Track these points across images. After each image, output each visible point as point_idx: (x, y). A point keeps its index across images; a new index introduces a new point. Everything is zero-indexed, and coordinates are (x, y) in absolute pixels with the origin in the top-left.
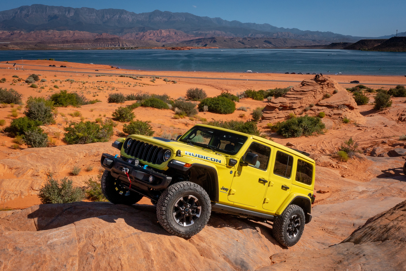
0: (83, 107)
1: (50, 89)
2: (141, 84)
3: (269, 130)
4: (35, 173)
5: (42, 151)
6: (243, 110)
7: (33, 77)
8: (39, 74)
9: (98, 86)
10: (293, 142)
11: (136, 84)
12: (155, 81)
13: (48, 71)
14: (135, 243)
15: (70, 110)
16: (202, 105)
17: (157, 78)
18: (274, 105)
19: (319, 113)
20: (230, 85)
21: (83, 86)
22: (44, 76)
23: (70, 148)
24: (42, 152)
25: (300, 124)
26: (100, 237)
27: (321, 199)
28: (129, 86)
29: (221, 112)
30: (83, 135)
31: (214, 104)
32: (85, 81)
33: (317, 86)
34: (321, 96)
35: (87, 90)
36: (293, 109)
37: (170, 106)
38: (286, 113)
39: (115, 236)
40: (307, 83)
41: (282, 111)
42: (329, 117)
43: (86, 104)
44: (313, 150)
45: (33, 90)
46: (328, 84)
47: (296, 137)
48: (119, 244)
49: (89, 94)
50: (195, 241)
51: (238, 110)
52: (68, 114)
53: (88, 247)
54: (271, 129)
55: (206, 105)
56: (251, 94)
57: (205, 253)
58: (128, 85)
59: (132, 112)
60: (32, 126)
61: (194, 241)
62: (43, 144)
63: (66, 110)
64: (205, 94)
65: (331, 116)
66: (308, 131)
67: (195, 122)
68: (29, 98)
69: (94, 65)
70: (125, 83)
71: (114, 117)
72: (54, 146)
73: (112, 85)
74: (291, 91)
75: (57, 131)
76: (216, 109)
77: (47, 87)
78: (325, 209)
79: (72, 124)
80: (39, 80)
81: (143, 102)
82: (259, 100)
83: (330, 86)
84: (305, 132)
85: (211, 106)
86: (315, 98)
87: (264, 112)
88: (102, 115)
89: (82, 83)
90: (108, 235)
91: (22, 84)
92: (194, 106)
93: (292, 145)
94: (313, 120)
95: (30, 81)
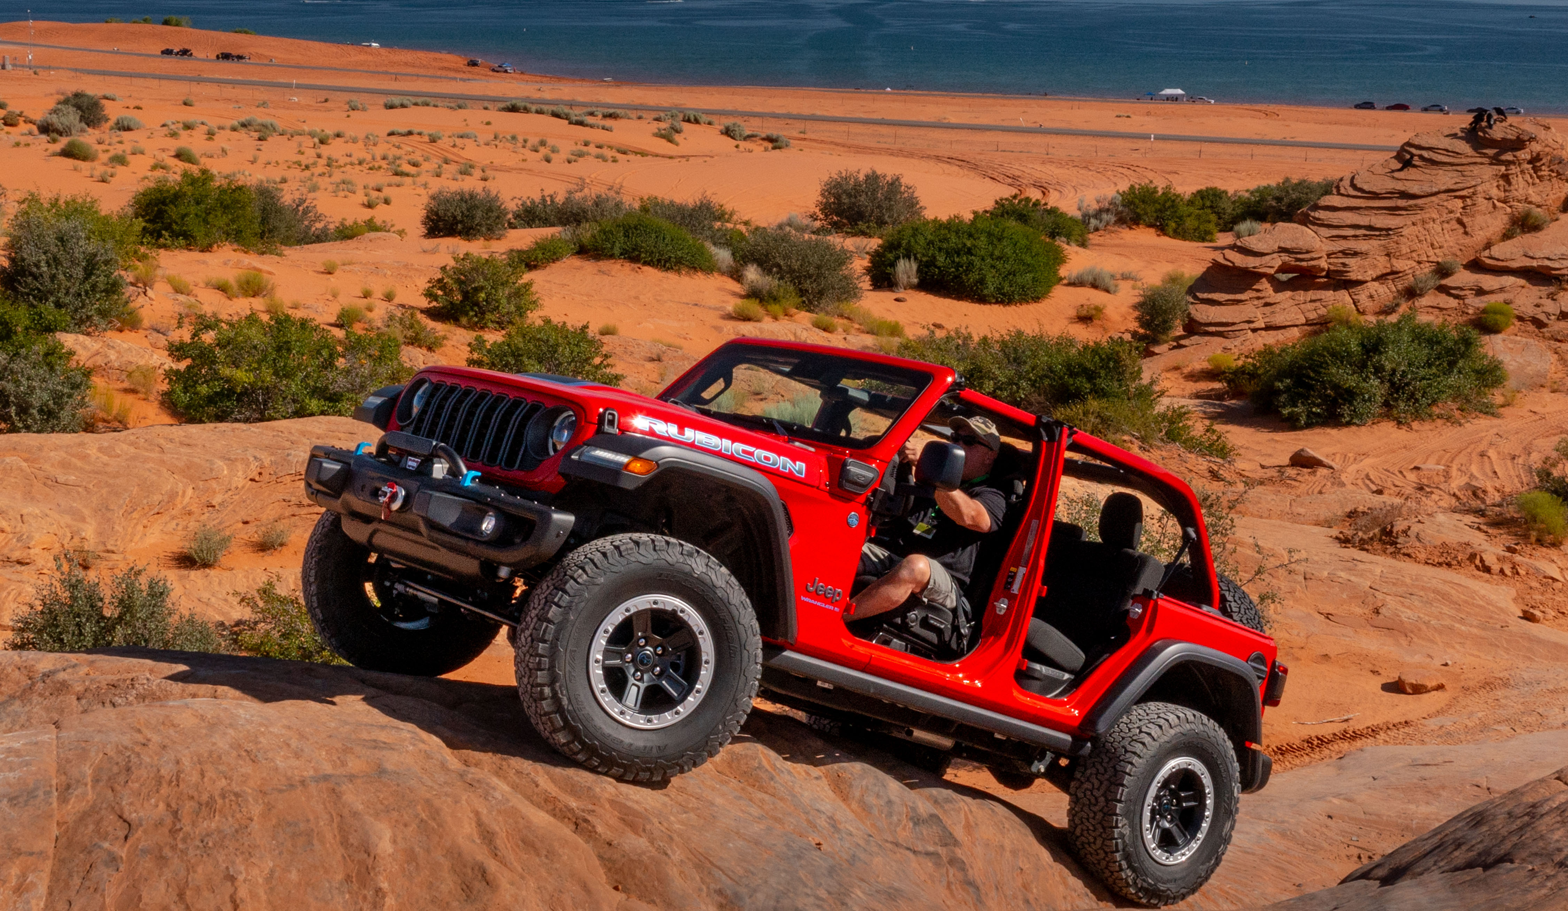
0: (293, 253)
1: (154, 168)
2: (607, 152)
3: (1217, 385)
4: (12, 550)
5: (56, 448)
6: (1094, 286)
7: (78, 107)
8: (108, 93)
9: (390, 157)
10: (1330, 450)
11: (585, 149)
12: (677, 137)
13: (155, 77)
14: (312, 818)
15: (225, 264)
16: (891, 256)
17: (689, 121)
18: (1250, 262)
19: (1482, 306)
20: (1060, 164)
21: (319, 156)
22: (132, 103)
23: (187, 441)
24: (52, 454)
25: (1369, 358)
26: (160, 784)
27: (1396, 721)
28: (548, 161)
29: (986, 292)
30: (252, 379)
31: (947, 253)
32: (329, 132)
33: (1476, 170)
34: (1498, 223)
35: (337, 176)
36: (1349, 284)
37: (723, 256)
38: (1310, 306)
39: (229, 785)
40: (1425, 154)
41: (1289, 293)
42: (1531, 328)
43: (320, 238)
44: (1421, 488)
45: (75, 169)
46: (1535, 160)
47: (1349, 424)
48: (238, 816)
49: (342, 194)
50: (599, 829)
51: (1070, 284)
52: (208, 284)
53: (98, 823)
54: (1229, 382)
55: (907, 256)
56: (1150, 209)
57: (633, 877)
58: (543, 151)
59: (521, 282)
61: (594, 827)
62: (65, 415)
63: (204, 262)
64: (912, 204)
65: (1545, 325)
66: (1412, 395)
67: (840, 337)
68: (23, 202)
69: (383, 51)
70: (529, 144)
71: (434, 304)
72: (119, 424)
73: (462, 153)
74: (1339, 194)
75: (142, 362)
76: (956, 277)
77: (139, 156)
78: (1400, 764)
79: (208, 327)
80: (107, 120)
81: (589, 235)
82: (1192, 240)
83: (1545, 172)
84: (1396, 400)
85: (932, 263)
86: (1466, 233)
87: (1200, 295)
88: (378, 293)
89: (316, 140)
90: (195, 778)
91: (23, 140)
92: (842, 259)
93: (1318, 463)
94: (1439, 343)
95: (60, 127)
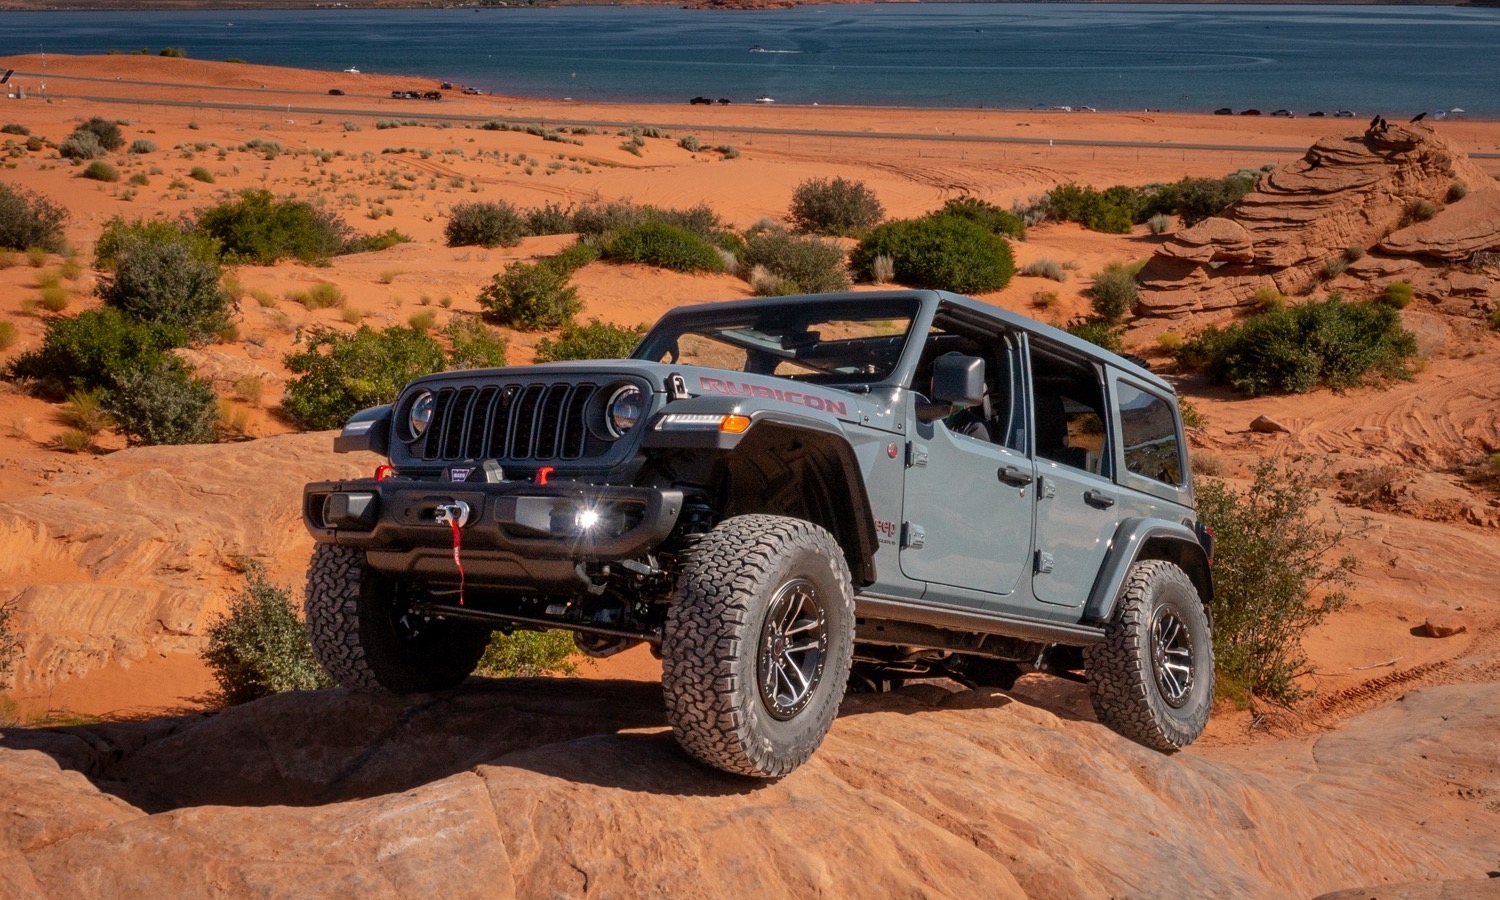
0: (340, 263)
1: (173, 186)
2: (578, 163)
3: (1168, 361)
4: (171, 558)
5: (196, 459)
6: (1046, 275)
7: (97, 132)
8: (121, 119)
9: (388, 172)
10: (1280, 416)
11: (561, 162)
12: (640, 150)
13: (160, 103)
14: (750, 854)
15: (291, 277)
16: (869, 253)
17: (649, 135)
18: (1188, 253)
19: (1385, 285)
20: (976, 167)
21: (323, 173)
22: (146, 128)
23: (320, 448)
24: (194, 464)
25: (1306, 335)
26: (602, 829)
27: (1433, 662)
28: (529, 173)
29: (954, 283)
31: (920, 252)
32: (330, 150)
33: (1375, 168)
34: (1393, 214)
35: (341, 191)
36: (1273, 270)
37: (729, 258)
38: (1239, 289)
39: (665, 825)
40: (1331, 155)
41: (1222, 279)
42: (1428, 304)
43: (349, 250)
44: (1370, 448)
45: (100, 189)
46: (1423, 159)
47: (1292, 392)
48: (684, 857)
49: (348, 206)
50: (998, 843)
51: (1025, 274)
52: (287, 297)
53: (553, 873)
54: (1178, 358)
55: (884, 253)
56: (1076, 206)
58: (524, 164)
59: (566, 287)
60: (141, 350)
61: (992, 842)
62: (197, 427)
63: (272, 276)
64: (874, 208)
65: (1439, 301)
66: (1343, 367)
67: (842, 329)
68: (107, 225)
69: (363, 76)
70: (510, 158)
71: (488, 309)
72: (239, 436)
73: (451, 168)
74: (1259, 191)
75: (246, 373)
76: (928, 271)
77: (158, 176)
78: (1460, 704)
79: (325, 341)
80: (124, 143)
81: (610, 242)
82: (1111, 232)
83: (1431, 169)
84: (1331, 370)
85: (906, 258)
86: (1368, 223)
87: (1147, 283)
88: (436, 300)
89: (319, 158)
90: (632, 821)
91: (49, 163)
92: (833, 257)
93: (1278, 429)
94: (1362, 319)
95: (81, 151)
